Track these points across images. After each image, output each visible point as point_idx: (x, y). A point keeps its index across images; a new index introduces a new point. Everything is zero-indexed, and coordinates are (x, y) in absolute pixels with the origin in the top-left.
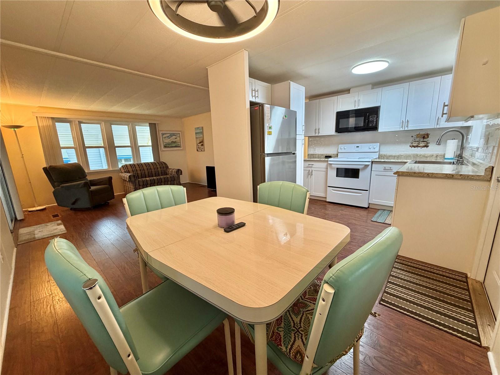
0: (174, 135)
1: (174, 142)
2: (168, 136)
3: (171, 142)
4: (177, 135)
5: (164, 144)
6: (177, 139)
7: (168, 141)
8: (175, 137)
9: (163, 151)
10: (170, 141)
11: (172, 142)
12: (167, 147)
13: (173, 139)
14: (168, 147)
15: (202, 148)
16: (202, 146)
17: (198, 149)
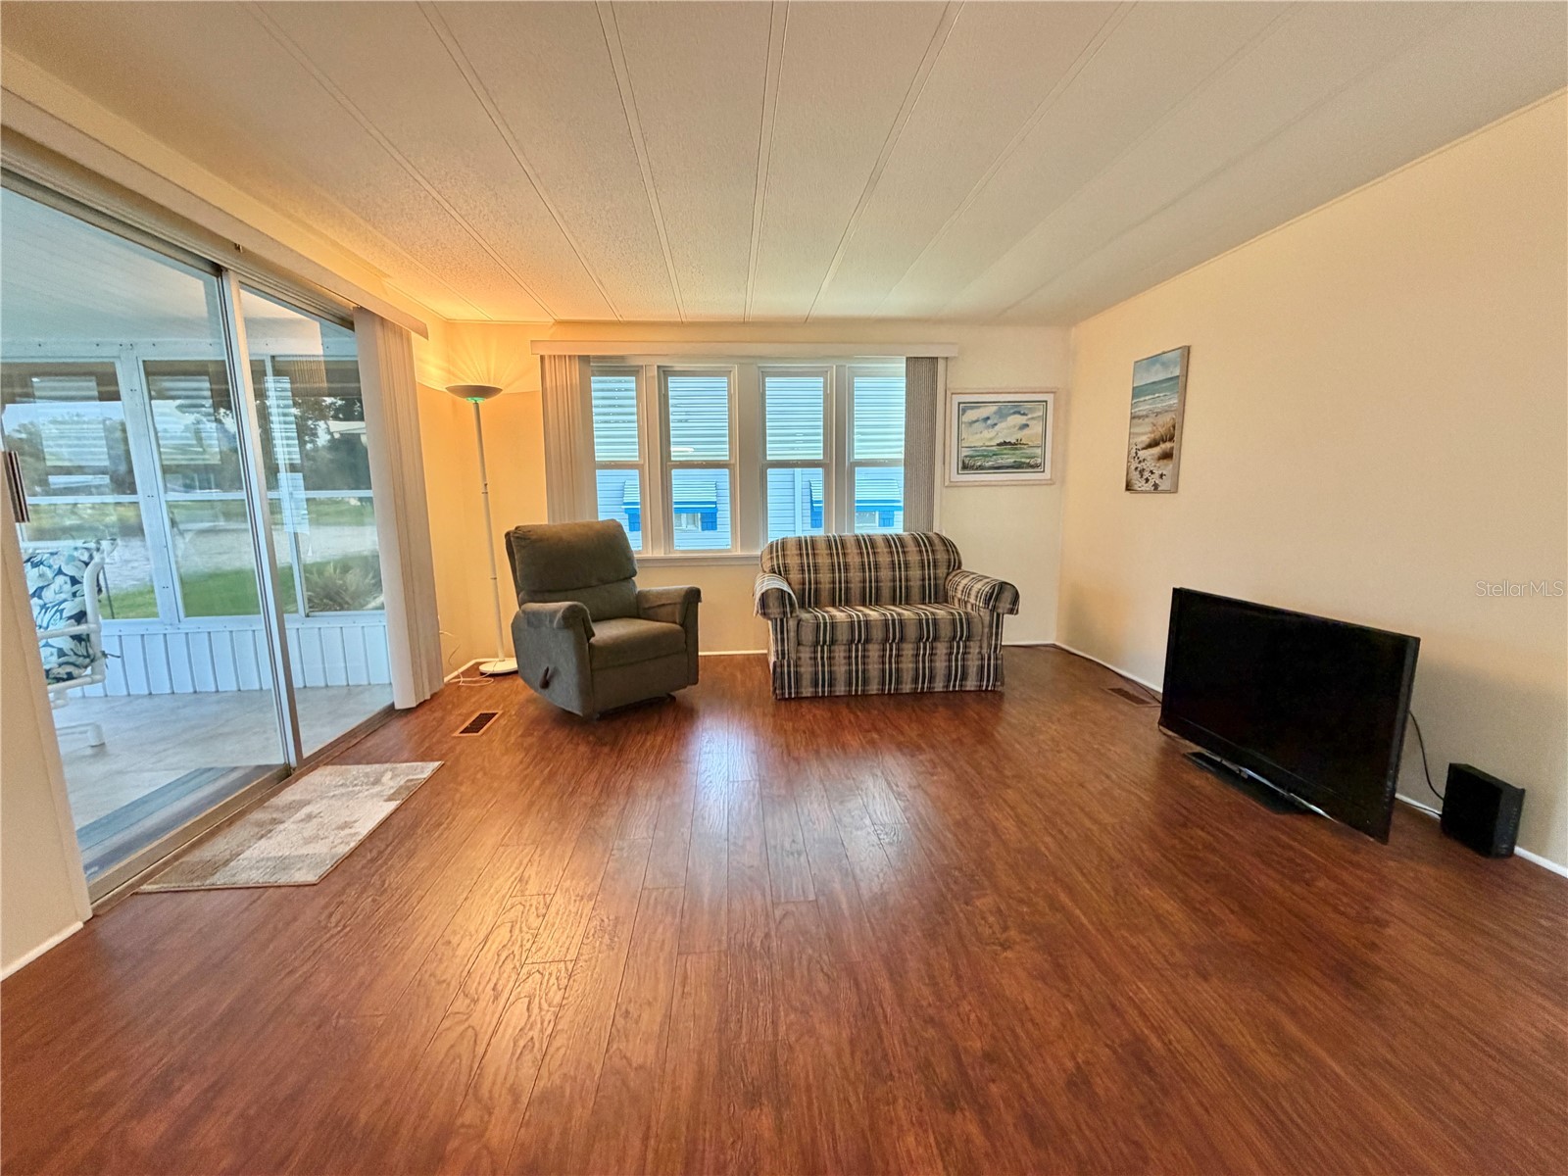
0: (1017, 409)
1: (1010, 443)
2: (985, 416)
3: (998, 445)
4: (1032, 410)
5: (965, 452)
6: (1026, 431)
7: (983, 438)
8: (1021, 420)
9: (954, 485)
10: (991, 439)
11: (1005, 443)
12: (972, 468)
13: (1007, 429)
14: (981, 468)
15: (1161, 476)
16: (1161, 461)
17: (1136, 478)
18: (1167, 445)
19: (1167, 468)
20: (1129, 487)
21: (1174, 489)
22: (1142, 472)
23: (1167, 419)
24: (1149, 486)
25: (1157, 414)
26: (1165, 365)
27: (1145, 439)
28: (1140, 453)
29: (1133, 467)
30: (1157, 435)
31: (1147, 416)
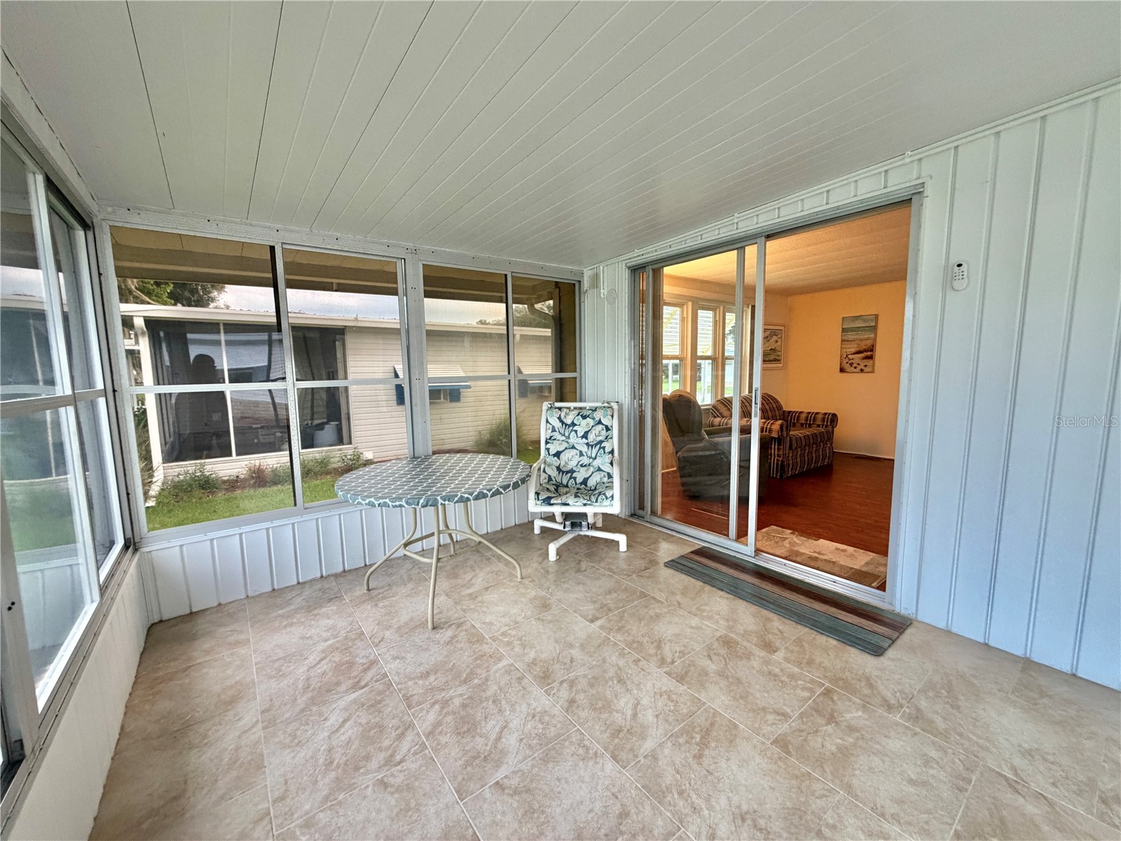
0: (774, 333)
1: (773, 350)
4: (779, 334)
6: (777, 344)
8: (776, 338)
15: (866, 366)
16: (865, 361)
17: (847, 367)
18: (869, 353)
19: (869, 363)
20: (842, 370)
21: (873, 372)
22: (851, 364)
23: (869, 343)
24: (858, 370)
25: (861, 340)
26: (865, 321)
27: (853, 350)
28: (849, 356)
29: (845, 362)
30: (861, 349)
31: (853, 341)
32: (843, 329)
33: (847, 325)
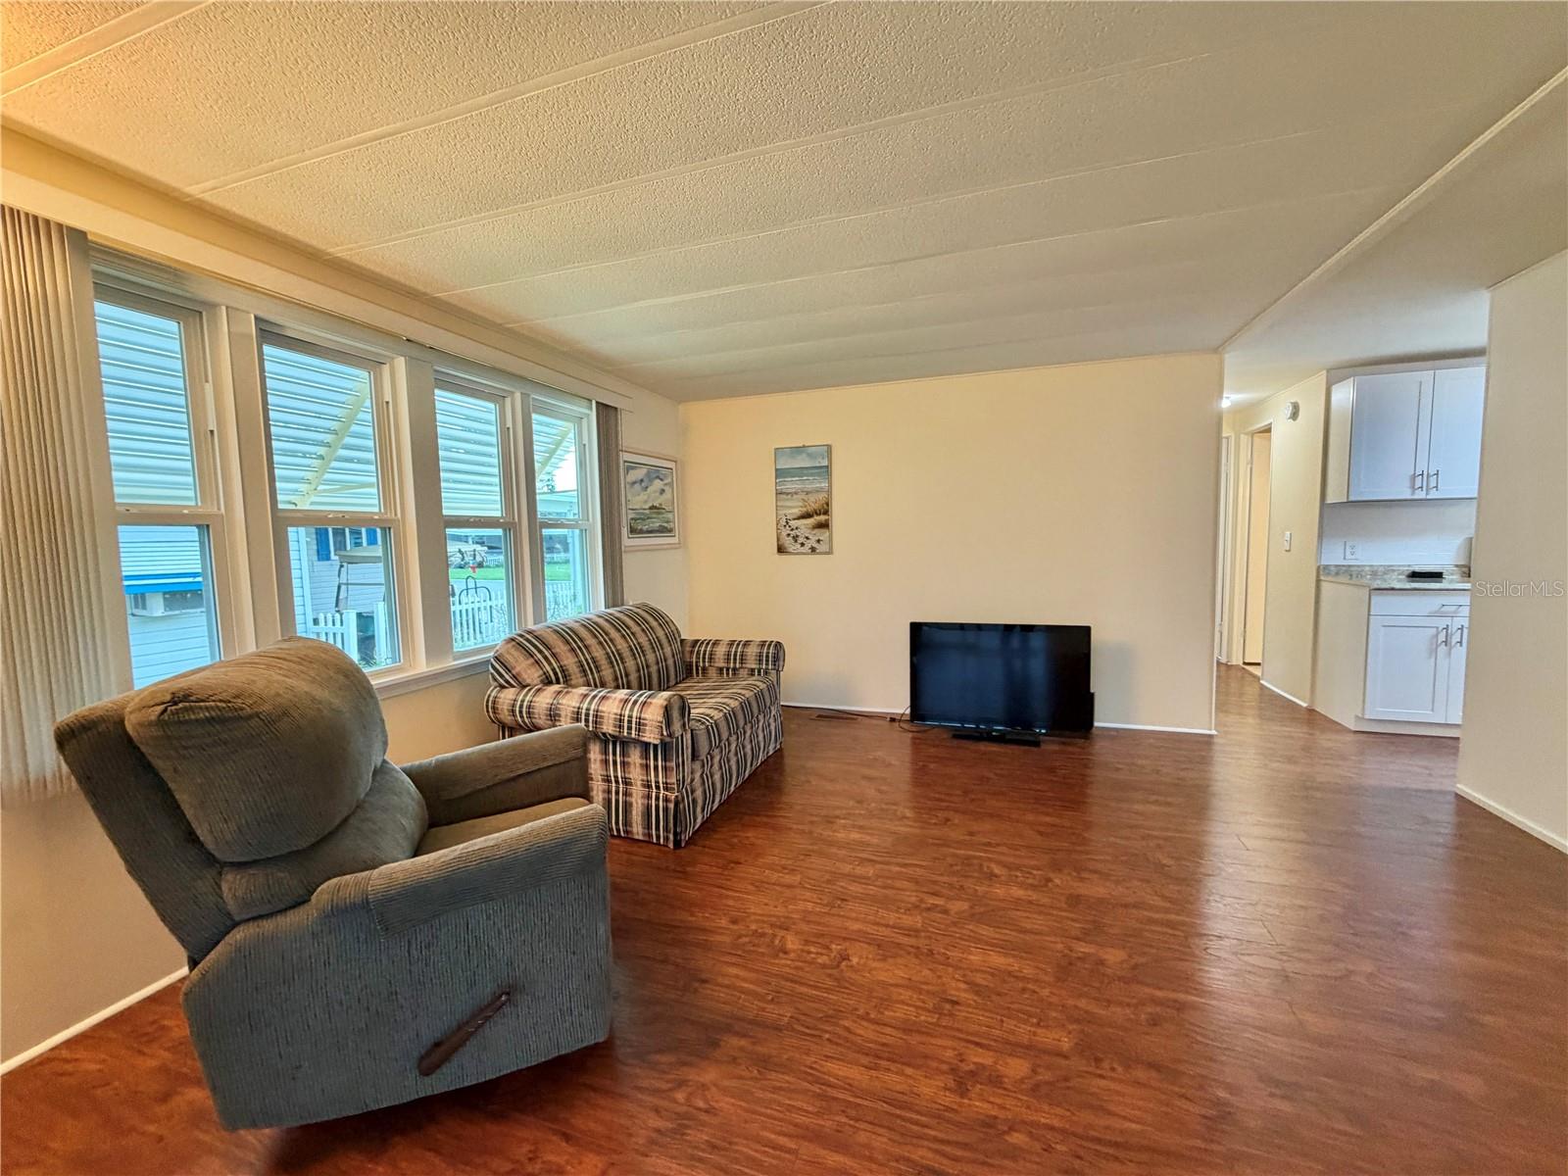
0: (657, 473)
2: (640, 478)
4: (665, 476)
6: (664, 497)
7: (640, 501)
8: (661, 485)
9: (631, 550)
10: (646, 502)
13: (654, 493)
15: (819, 541)
16: (816, 531)
17: (788, 542)
18: (822, 518)
19: (823, 535)
20: (781, 550)
21: (830, 552)
22: (795, 538)
23: (822, 497)
24: (806, 549)
25: (807, 493)
26: (810, 456)
27: (797, 511)
28: (791, 523)
29: (784, 534)
30: (810, 509)
31: (796, 493)
32: (777, 470)
33: (783, 465)
